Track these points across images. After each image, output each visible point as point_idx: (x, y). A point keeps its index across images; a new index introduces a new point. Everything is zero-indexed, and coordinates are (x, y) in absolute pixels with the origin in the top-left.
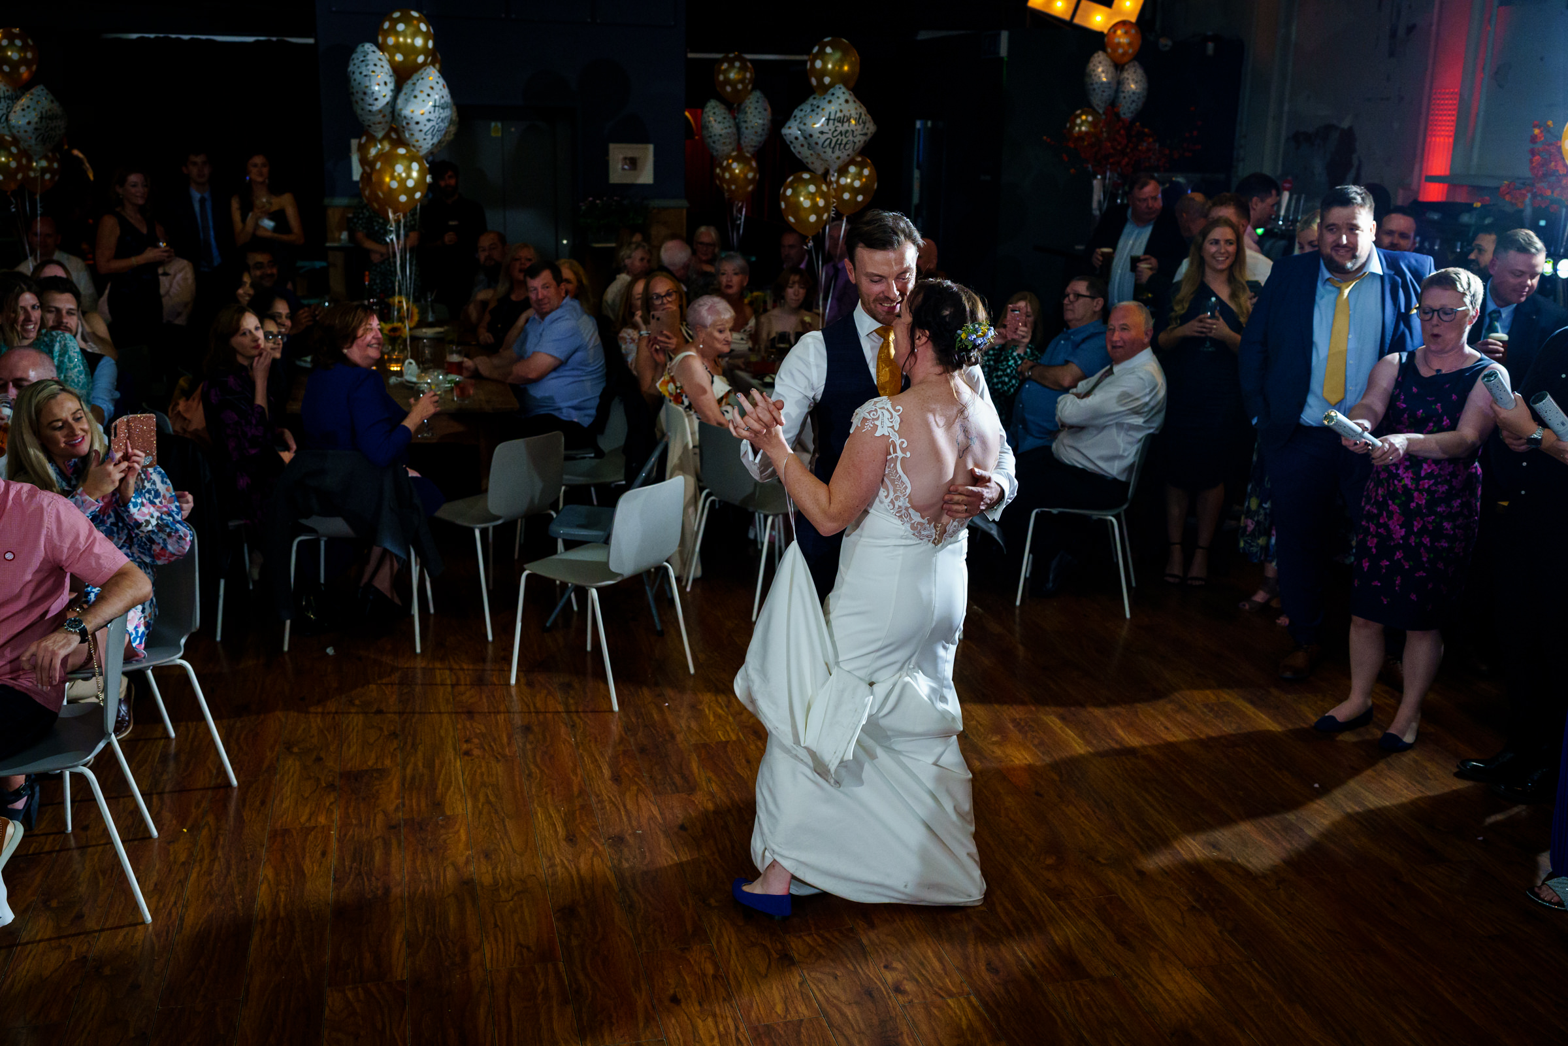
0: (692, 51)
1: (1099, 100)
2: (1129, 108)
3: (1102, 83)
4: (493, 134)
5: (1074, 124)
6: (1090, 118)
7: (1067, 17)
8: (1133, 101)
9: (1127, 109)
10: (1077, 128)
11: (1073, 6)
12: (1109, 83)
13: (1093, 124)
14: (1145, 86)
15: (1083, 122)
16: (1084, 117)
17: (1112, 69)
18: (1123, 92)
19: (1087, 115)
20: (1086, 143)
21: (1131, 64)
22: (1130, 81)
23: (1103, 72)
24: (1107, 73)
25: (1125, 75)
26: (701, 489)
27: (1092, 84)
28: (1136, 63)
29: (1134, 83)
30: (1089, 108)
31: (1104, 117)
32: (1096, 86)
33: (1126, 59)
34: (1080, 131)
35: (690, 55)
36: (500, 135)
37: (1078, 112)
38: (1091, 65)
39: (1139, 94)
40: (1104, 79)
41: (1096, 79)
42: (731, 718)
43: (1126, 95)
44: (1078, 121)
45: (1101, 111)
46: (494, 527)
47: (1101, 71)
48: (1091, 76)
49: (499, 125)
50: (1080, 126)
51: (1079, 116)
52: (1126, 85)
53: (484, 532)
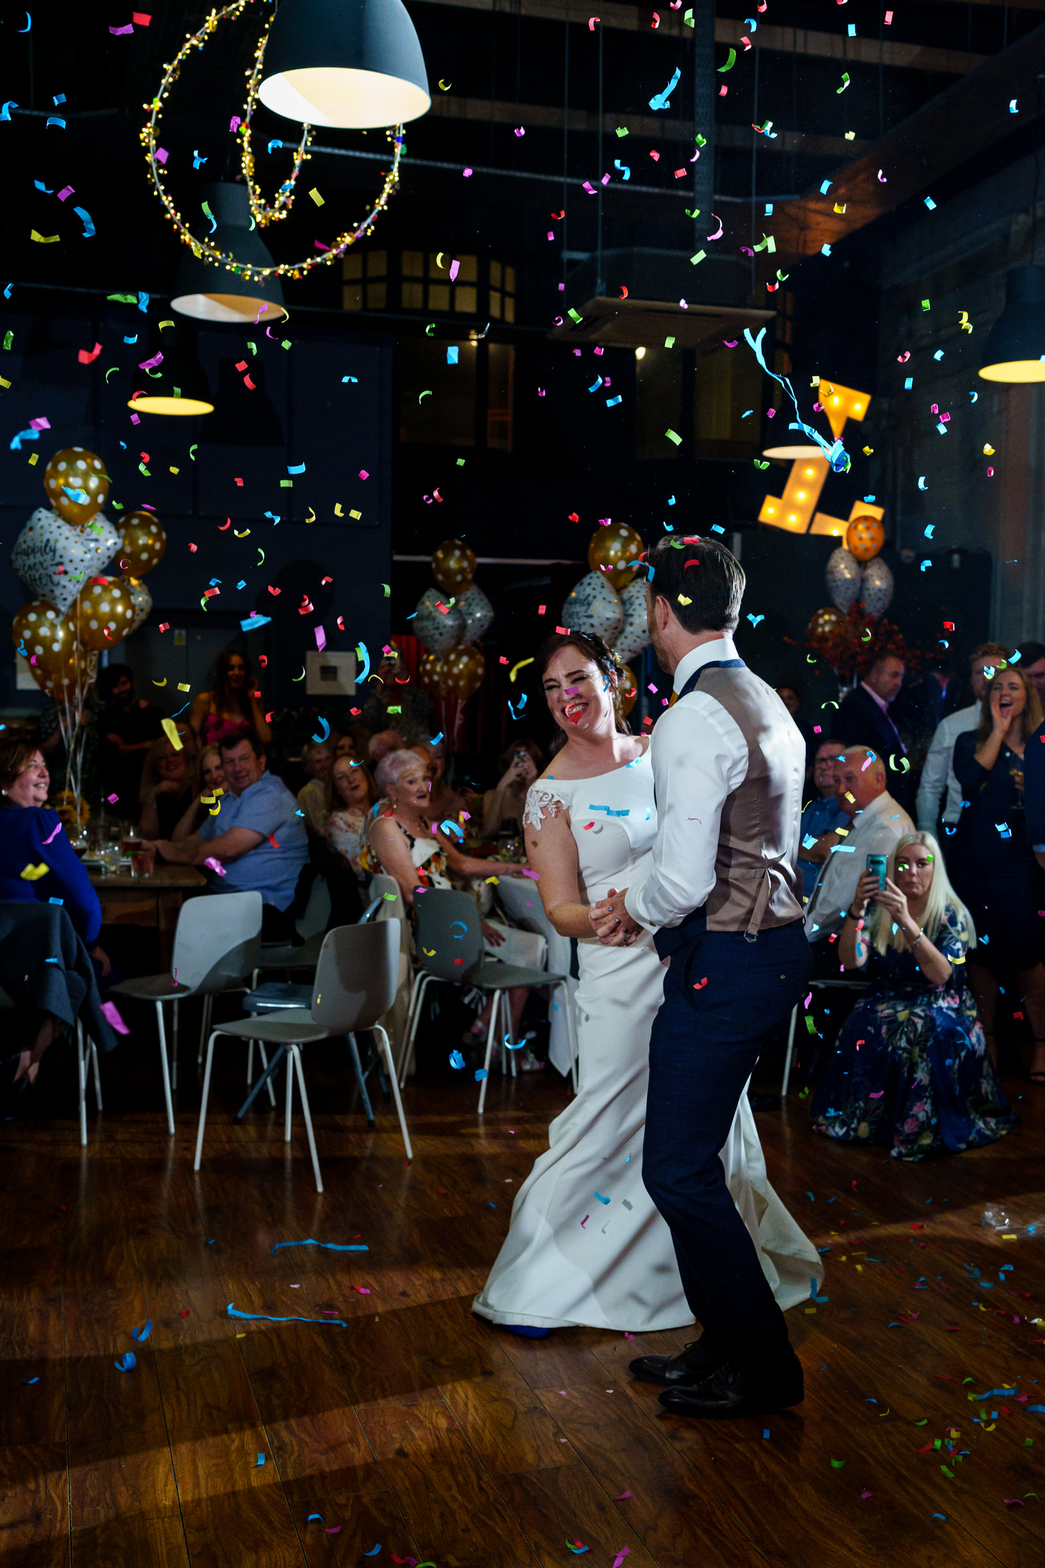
0: (399, 553)
1: (842, 599)
2: (875, 606)
3: (846, 580)
4: (176, 643)
5: (816, 625)
6: (833, 618)
7: (802, 530)
8: (880, 599)
9: (873, 607)
10: (820, 630)
11: (807, 520)
12: (853, 580)
13: (837, 623)
14: (892, 582)
15: (826, 622)
16: (827, 617)
17: (854, 566)
18: (868, 589)
19: (829, 613)
20: (830, 643)
21: (875, 561)
22: (875, 578)
23: (846, 568)
24: (851, 569)
25: (869, 572)
26: (416, 972)
27: (835, 581)
28: (880, 560)
29: (879, 580)
30: (830, 606)
31: (848, 618)
32: (839, 583)
33: (869, 555)
34: (823, 632)
35: (396, 558)
36: (184, 643)
37: (820, 612)
38: (832, 563)
39: (886, 590)
40: (848, 576)
41: (838, 576)
42: (458, 1197)
43: (872, 592)
44: (821, 621)
45: (845, 611)
46: (180, 1000)
47: (843, 569)
48: (832, 573)
49: (184, 633)
50: (822, 626)
51: (822, 616)
52: (870, 582)
53: (168, 1005)
